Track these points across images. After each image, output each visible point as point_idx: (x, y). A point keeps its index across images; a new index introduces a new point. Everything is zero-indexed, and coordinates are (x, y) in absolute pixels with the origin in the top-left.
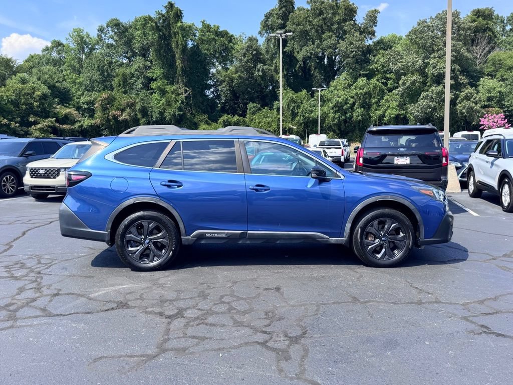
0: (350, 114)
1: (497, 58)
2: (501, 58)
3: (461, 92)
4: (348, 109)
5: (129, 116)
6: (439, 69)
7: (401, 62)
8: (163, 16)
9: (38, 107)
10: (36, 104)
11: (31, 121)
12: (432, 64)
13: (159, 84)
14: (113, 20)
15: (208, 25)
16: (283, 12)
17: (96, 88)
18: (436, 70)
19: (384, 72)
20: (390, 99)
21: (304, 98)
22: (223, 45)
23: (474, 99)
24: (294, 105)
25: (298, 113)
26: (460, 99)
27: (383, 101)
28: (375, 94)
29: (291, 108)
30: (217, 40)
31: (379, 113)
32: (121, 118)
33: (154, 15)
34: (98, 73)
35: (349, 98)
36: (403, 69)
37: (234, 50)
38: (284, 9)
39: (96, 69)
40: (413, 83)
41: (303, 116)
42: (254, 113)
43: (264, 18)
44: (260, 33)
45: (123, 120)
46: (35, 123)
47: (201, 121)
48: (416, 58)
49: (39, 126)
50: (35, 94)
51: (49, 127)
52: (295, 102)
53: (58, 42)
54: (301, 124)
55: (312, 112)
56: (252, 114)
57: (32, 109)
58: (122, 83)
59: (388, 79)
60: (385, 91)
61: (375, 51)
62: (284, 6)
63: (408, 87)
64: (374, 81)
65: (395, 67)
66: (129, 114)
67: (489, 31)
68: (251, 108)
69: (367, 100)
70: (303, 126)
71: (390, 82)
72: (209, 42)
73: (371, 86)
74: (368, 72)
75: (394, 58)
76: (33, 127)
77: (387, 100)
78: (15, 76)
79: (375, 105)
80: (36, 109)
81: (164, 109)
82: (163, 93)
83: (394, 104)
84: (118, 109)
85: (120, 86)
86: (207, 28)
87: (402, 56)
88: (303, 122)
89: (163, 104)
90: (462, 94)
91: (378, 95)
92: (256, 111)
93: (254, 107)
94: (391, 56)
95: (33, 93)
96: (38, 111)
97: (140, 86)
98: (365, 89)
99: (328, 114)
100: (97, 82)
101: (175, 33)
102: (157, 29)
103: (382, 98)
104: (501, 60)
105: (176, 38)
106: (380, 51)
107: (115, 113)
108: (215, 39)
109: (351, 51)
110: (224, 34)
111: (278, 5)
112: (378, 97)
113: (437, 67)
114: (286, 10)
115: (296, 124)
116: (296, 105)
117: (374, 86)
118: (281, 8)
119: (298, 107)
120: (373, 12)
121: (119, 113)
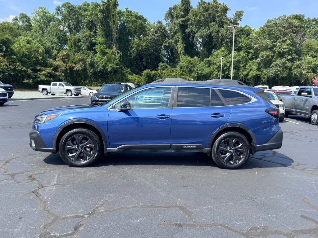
0: (227, 72)
1: (310, 44)
2: (312, 44)
3: (294, 63)
4: (226, 69)
5: (81, 67)
6: (284, 49)
7: (258, 43)
8: (106, 3)
9: (41, 59)
10: (40, 58)
11: (38, 69)
12: (278, 46)
13: (101, 48)
14: (67, 3)
15: (130, 11)
16: (185, 7)
17: (55, 48)
18: (281, 49)
19: (246, 48)
20: (252, 65)
21: (197, 62)
22: (141, 25)
23: (303, 67)
24: (191, 65)
25: (194, 70)
26: (294, 67)
27: (248, 66)
28: (243, 61)
29: (190, 67)
30: (137, 22)
31: (245, 73)
32: (75, 69)
33: (100, 3)
34: (56, 37)
35: (227, 63)
36: (260, 47)
37: (147, 28)
38: (185, 6)
39: (54, 34)
40: (268, 56)
41: (197, 73)
42: (163, 69)
43: (168, 10)
44: (165, 19)
45: (76, 70)
46: (40, 70)
47: (126, 72)
48: (268, 41)
49: (44, 72)
50: (39, 51)
51: (49, 73)
52: (192, 64)
53: (25, 15)
54: (195, 77)
55: (203, 70)
56: (162, 70)
57: (38, 61)
58: (73, 45)
59: (249, 53)
60: (248, 60)
61: (239, 36)
62: (185, 4)
63: (265, 59)
64: (241, 53)
65: (256, 46)
66: (81, 66)
67: (302, 28)
68: (162, 66)
69: (238, 65)
70: (196, 79)
71: (250, 55)
72: (132, 22)
73: (241, 57)
74: (237, 48)
75: (254, 41)
76: (39, 72)
77: (250, 66)
78: (17, 38)
79: (242, 68)
80: (41, 61)
81: (106, 64)
82: (104, 53)
83: (255, 68)
84: (72, 62)
85: (72, 47)
86: (130, 13)
87: (258, 39)
88: (197, 77)
89: (105, 60)
90: (295, 64)
91: (244, 62)
92: (165, 68)
93: (164, 65)
94: (253, 39)
95: (38, 50)
96: (41, 63)
97: (85, 47)
98: (237, 58)
99: (213, 72)
100: (56, 43)
101: (113, 15)
102: (102, 11)
103: (246, 64)
104: (311, 45)
105: (114, 18)
106: (243, 36)
107: (71, 65)
108: (136, 21)
109: (229, 35)
110: (141, 18)
111: (181, 3)
112: (245, 63)
113: (282, 48)
114: (186, 6)
115: (192, 77)
116: (193, 65)
117: (242, 57)
118: (183, 5)
119: (194, 66)
120: (240, 12)
121: (73, 65)
